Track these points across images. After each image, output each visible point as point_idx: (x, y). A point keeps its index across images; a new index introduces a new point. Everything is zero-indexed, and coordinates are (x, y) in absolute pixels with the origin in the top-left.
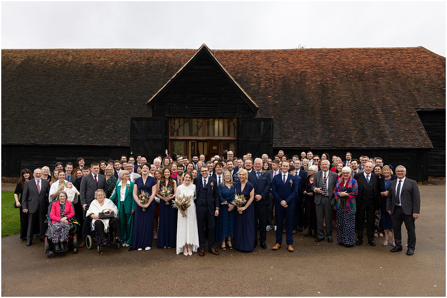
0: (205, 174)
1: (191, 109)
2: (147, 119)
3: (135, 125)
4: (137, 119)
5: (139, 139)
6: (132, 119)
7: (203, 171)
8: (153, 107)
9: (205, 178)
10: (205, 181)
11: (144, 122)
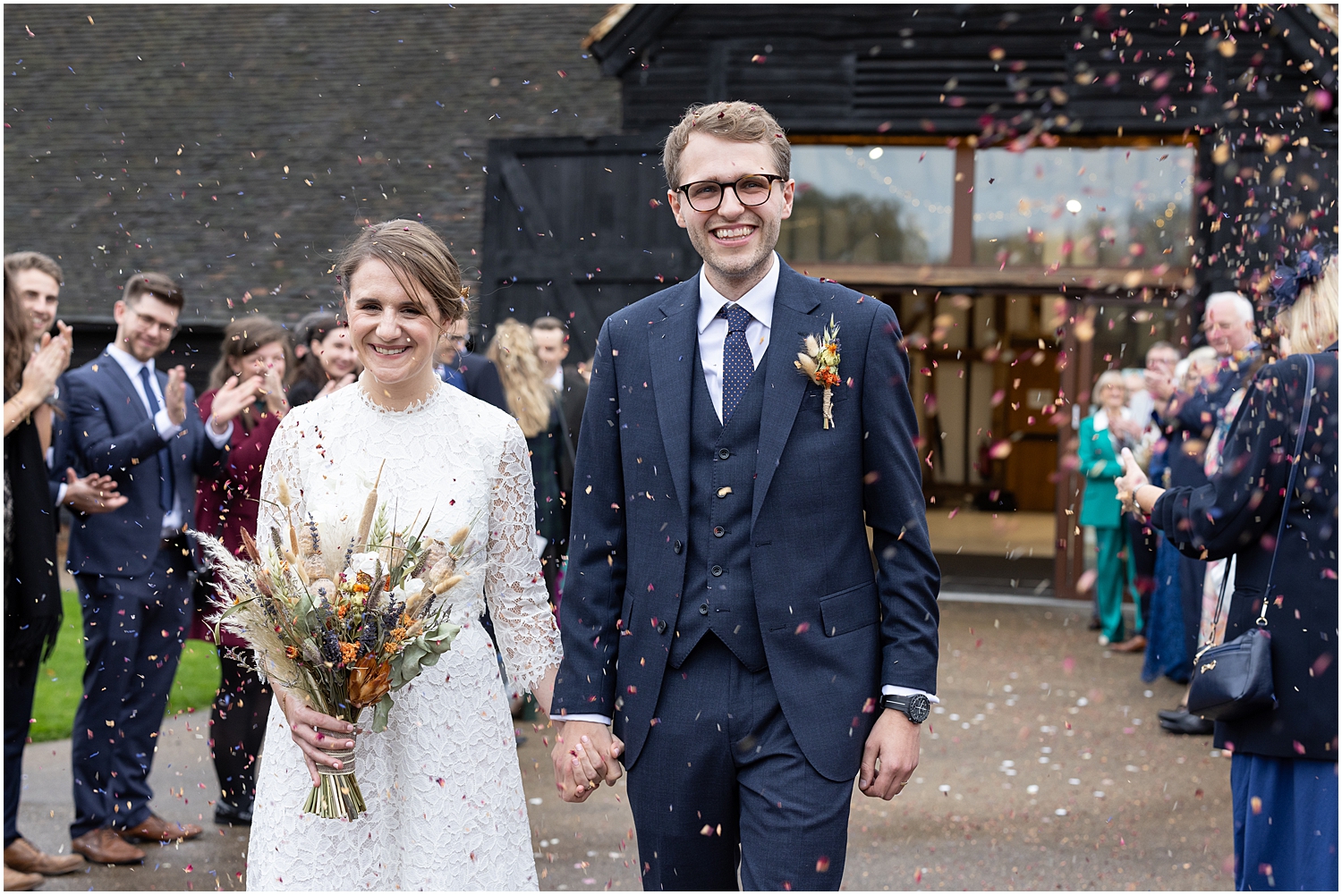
0: (732, 221)
1: (876, 77)
2: (591, 148)
3: (512, 184)
4: (529, 150)
5: (537, 275)
6: (499, 147)
7: (714, 187)
8: (625, 73)
9: (738, 279)
10: (738, 319)
11: (567, 170)
